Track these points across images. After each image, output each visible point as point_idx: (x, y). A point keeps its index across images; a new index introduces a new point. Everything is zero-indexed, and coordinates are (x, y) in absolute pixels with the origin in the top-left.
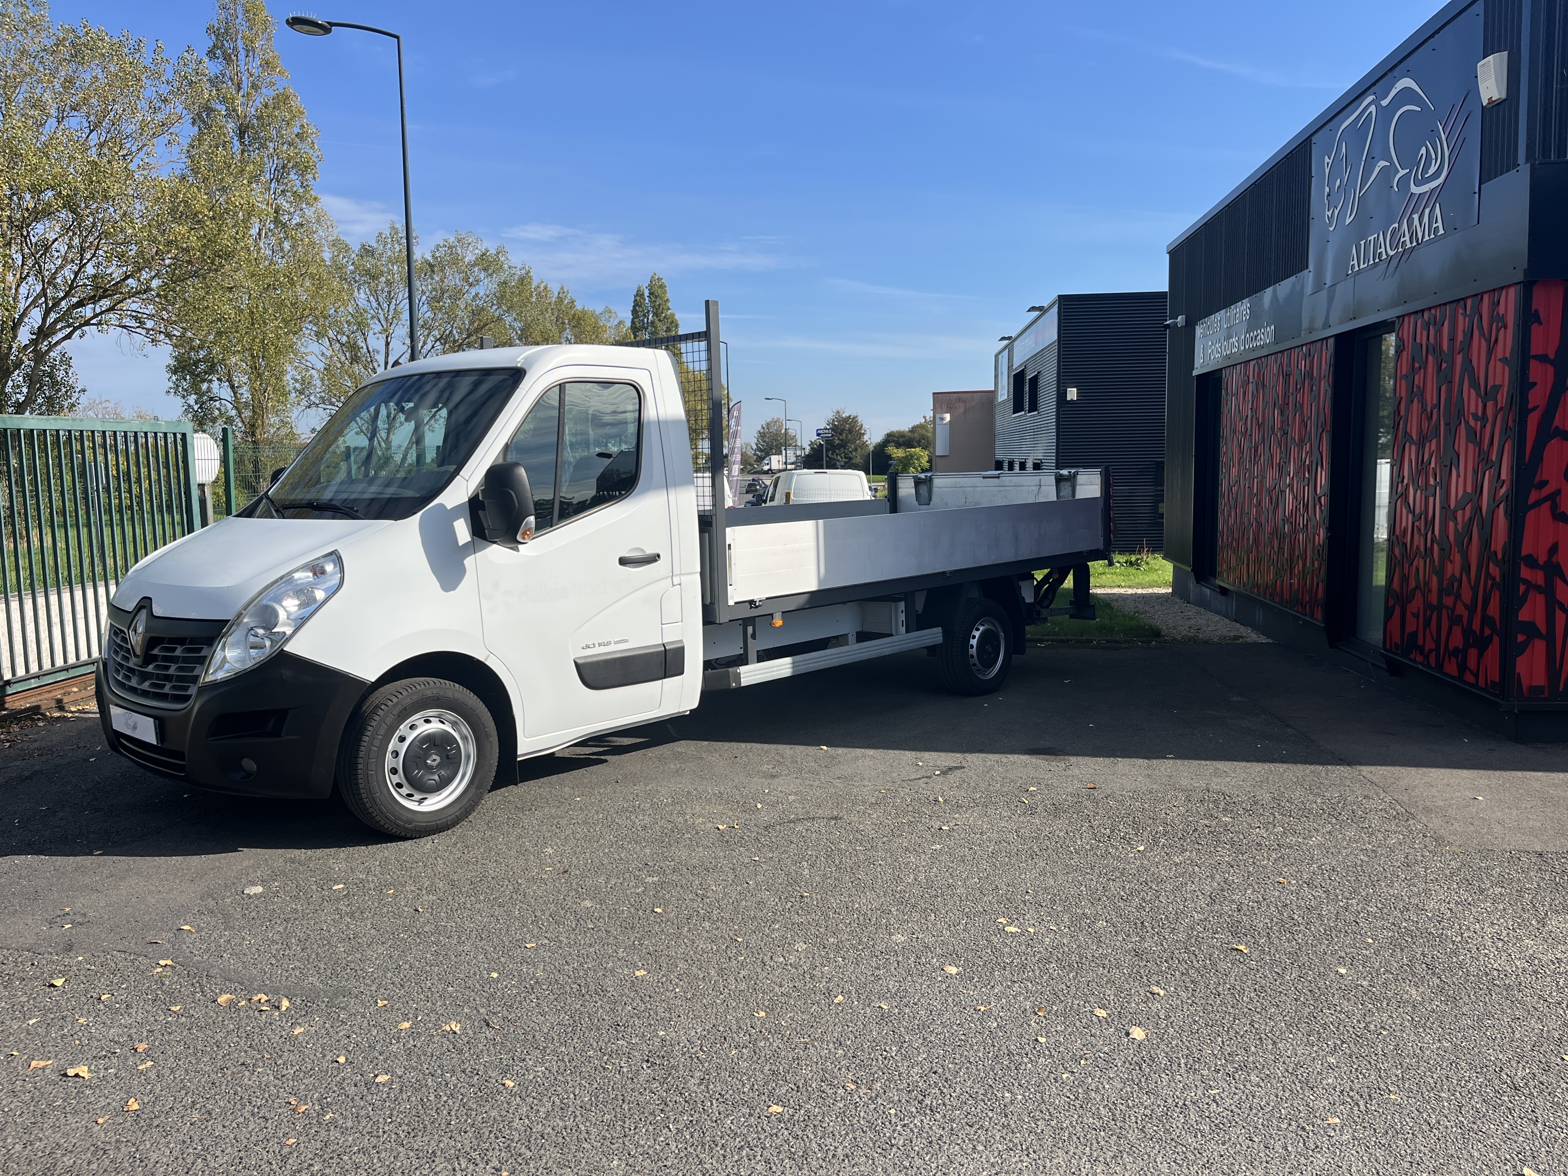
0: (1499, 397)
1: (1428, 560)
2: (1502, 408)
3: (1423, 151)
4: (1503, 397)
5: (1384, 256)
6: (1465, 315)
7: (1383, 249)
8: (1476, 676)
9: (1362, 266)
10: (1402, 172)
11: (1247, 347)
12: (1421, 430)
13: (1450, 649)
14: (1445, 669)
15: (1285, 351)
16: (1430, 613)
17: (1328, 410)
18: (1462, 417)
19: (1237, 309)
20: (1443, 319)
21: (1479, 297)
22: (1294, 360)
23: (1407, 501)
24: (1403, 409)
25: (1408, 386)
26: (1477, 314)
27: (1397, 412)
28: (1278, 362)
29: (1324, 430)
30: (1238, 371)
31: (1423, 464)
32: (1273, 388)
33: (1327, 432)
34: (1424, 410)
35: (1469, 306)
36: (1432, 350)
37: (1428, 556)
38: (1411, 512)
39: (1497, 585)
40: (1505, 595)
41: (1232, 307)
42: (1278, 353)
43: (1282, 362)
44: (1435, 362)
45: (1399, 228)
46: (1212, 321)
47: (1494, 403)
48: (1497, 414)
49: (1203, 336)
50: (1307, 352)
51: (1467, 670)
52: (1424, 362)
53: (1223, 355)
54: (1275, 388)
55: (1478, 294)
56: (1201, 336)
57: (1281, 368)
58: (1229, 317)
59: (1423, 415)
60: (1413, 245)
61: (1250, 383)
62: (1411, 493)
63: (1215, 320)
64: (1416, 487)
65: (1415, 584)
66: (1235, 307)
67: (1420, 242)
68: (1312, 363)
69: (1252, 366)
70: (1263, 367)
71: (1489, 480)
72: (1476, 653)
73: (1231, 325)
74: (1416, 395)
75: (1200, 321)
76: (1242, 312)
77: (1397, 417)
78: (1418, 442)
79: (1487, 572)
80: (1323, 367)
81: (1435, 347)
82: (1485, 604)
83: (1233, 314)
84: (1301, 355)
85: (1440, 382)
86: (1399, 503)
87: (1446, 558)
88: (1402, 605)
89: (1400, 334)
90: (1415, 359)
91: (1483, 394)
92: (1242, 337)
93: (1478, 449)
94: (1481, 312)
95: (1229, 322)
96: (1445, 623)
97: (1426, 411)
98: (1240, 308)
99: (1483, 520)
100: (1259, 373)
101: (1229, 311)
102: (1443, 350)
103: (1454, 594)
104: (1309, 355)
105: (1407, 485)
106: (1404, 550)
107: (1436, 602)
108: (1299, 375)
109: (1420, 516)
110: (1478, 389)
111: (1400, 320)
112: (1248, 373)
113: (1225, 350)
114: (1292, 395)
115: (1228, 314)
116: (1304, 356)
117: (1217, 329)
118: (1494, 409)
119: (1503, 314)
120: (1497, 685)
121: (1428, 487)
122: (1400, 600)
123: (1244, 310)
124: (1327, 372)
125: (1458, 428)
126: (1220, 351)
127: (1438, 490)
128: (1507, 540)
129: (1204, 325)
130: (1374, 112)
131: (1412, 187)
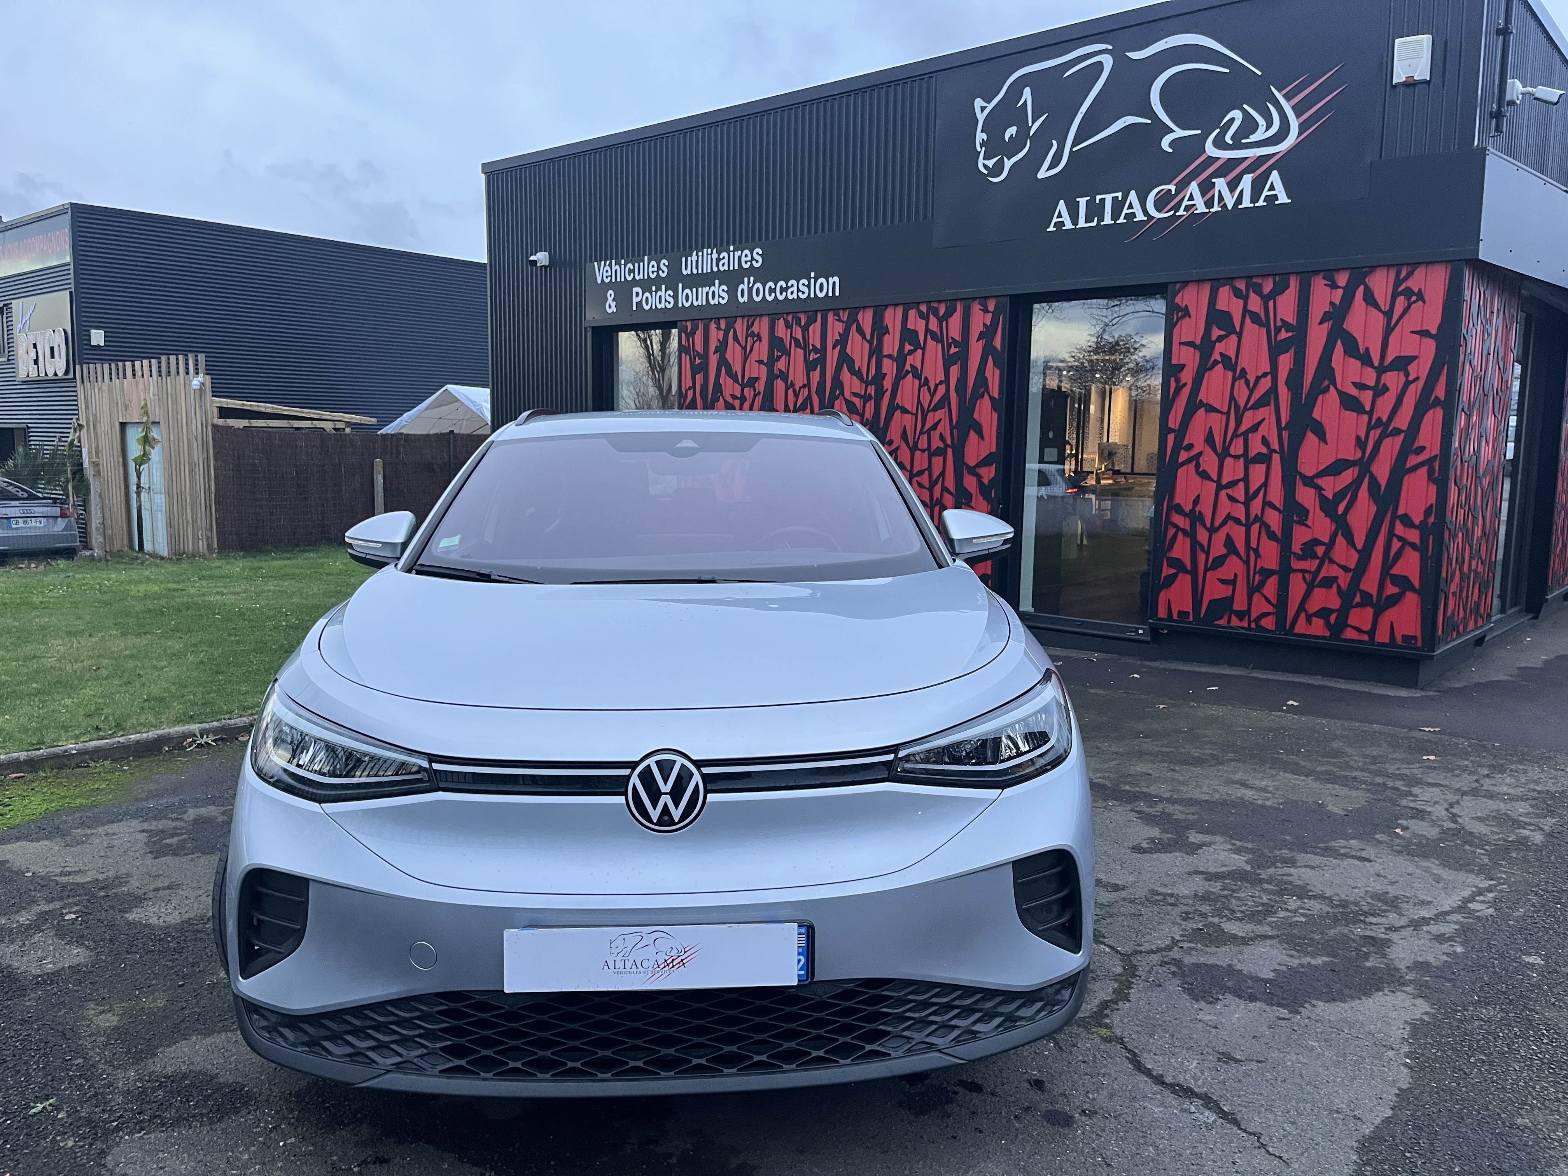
0: (1411, 368)
1: (1255, 528)
2: (1417, 379)
4: (1421, 369)
5: (1140, 217)
6: (1334, 286)
7: (1137, 209)
8: (1372, 633)
9: (1082, 223)
10: (1179, 133)
11: (758, 299)
12: (1232, 398)
13: (1311, 611)
14: (1297, 630)
15: (865, 308)
16: (1261, 578)
17: (993, 375)
18: (1328, 386)
19: (724, 254)
20: (1280, 289)
21: (1365, 270)
22: (893, 318)
23: (1201, 469)
24: (1187, 377)
25: (1198, 354)
26: (1362, 287)
27: (1173, 380)
28: (845, 319)
29: (983, 396)
30: (723, 326)
31: (1240, 432)
32: (834, 348)
33: (992, 398)
34: (1240, 378)
35: (1342, 279)
36: (1255, 318)
37: (1254, 523)
38: (1212, 480)
39: (1413, 546)
40: (1430, 553)
41: (705, 250)
42: (844, 309)
43: (856, 320)
44: (1264, 330)
45: (1178, 192)
46: (642, 264)
47: (1402, 374)
48: (1408, 384)
49: (613, 280)
50: (928, 310)
51: (1349, 628)
52: (1238, 330)
53: (680, 305)
54: (838, 348)
55: (1363, 268)
56: (607, 281)
57: (854, 326)
58: (697, 261)
59: (1237, 383)
60: (1213, 210)
61: (760, 341)
62: (1210, 462)
63: (653, 263)
64: (1223, 455)
65: (1224, 551)
66: (715, 251)
67: (1230, 208)
68: (944, 323)
69: (765, 321)
70: (798, 323)
71: (1391, 447)
72: (1369, 611)
73: (705, 271)
74: (1219, 362)
75: (603, 263)
76: (740, 258)
77: (1173, 385)
78: (1225, 410)
79: (1391, 534)
80: (976, 328)
81: (1262, 315)
82: (1387, 565)
83: (712, 259)
84: (912, 313)
85: (1275, 350)
86: (1181, 472)
87: (1297, 522)
88: (1194, 573)
89: (1178, 300)
90: (1214, 326)
91: (1376, 364)
92: (741, 286)
93: (1365, 417)
94: (1370, 285)
95: (697, 268)
96: (1297, 587)
97: (1243, 381)
98: (732, 254)
99: (1379, 485)
100: (789, 330)
101: (697, 255)
102: (1281, 319)
103: (1317, 557)
104: (936, 315)
105: (1200, 453)
106: (1195, 517)
107: (1274, 566)
108: (908, 335)
109: (1232, 484)
110: (1366, 359)
111: (1178, 286)
112: (755, 329)
113: (687, 300)
114: (890, 356)
115: (694, 258)
116: (921, 315)
117: (658, 274)
118: (1403, 379)
119: (1420, 290)
120: (1415, 638)
121: (1252, 454)
122: (1189, 568)
123: (746, 256)
124: (987, 334)
125: (1320, 397)
126: (671, 300)
127: (1276, 457)
128: (1434, 502)
129: (617, 267)
130: (1108, 61)
131: (1210, 149)
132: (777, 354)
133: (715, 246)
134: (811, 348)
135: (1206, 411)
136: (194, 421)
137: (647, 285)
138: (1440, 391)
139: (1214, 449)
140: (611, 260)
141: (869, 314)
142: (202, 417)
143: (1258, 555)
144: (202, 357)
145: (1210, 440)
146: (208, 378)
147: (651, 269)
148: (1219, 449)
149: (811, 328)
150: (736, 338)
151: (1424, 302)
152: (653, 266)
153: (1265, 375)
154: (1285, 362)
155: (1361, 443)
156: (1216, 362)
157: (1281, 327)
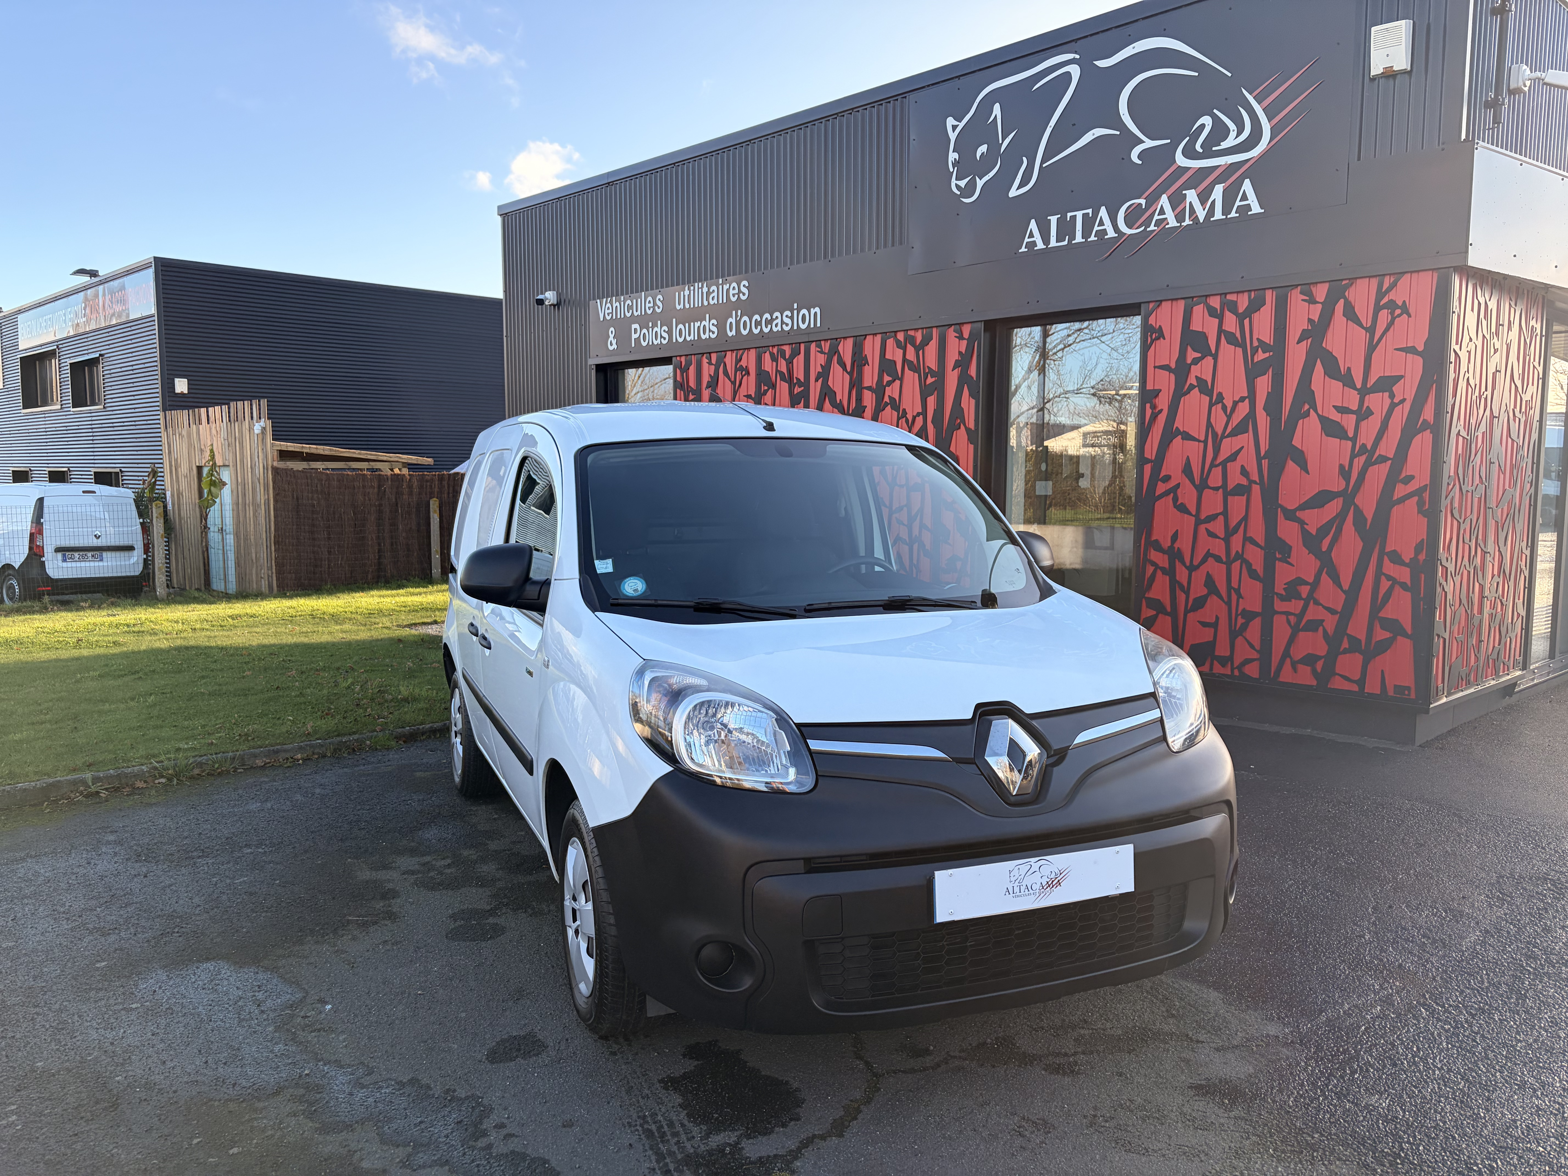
0: (1397, 389)
1: (1236, 566)
2: (1404, 400)
3: (1207, 120)
4: (1407, 390)
5: (1111, 233)
6: (1312, 301)
7: (1108, 226)
8: (1361, 682)
9: (1053, 243)
10: (1149, 143)
11: (745, 333)
12: (1209, 425)
13: (1298, 657)
14: (1281, 679)
15: (845, 338)
16: (1243, 621)
17: (969, 405)
18: (1309, 410)
19: (714, 288)
20: (1256, 306)
21: (1344, 282)
22: (872, 347)
23: (1179, 502)
24: (1163, 402)
25: (1173, 376)
26: (1342, 301)
27: (1148, 405)
28: (827, 351)
29: (960, 428)
30: (714, 361)
31: (1218, 462)
32: (817, 380)
33: (968, 430)
34: (1217, 403)
35: (1321, 292)
36: (1231, 339)
37: (1235, 560)
38: (1190, 513)
39: (1403, 586)
40: (1422, 595)
41: (696, 284)
42: (826, 340)
43: (837, 352)
44: (1239, 350)
45: (1149, 204)
46: (639, 300)
47: (1387, 394)
48: (1393, 406)
49: (614, 317)
50: (906, 339)
51: (1337, 676)
52: (1213, 352)
53: (674, 341)
54: (820, 380)
55: (1342, 280)
56: (608, 318)
57: (836, 358)
58: (689, 296)
59: (1214, 408)
60: (1184, 224)
61: (748, 373)
62: (1188, 494)
63: (650, 298)
64: (1202, 486)
65: (1205, 591)
66: (705, 285)
67: (1201, 221)
68: (921, 352)
69: (753, 352)
70: (783, 356)
71: (1378, 474)
72: (1359, 658)
73: (696, 306)
74: (1195, 387)
75: (605, 300)
76: (728, 290)
77: (1149, 412)
78: (1202, 438)
79: (1379, 573)
80: (952, 357)
81: (1238, 335)
82: (1377, 606)
83: (702, 293)
84: (890, 342)
85: (1253, 373)
86: (1159, 505)
87: (1280, 560)
88: (1174, 614)
89: (1152, 321)
90: (1189, 348)
91: (1359, 386)
92: (730, 320)
93: (1350, 443)
94: (1351, 299)
95: (689, 302)
96: (1281, 630)
97: (1220, 405)
98: (721, 287)
99: (1366, 520)
100: (775, 363)
101: (689, 289)
102: (1258, 339)
103: (1300, 598)
104: (914, 345)
105: (1178, 485)
106: (1175, 555)
107: (1258, 609)
108: (887, 366)
109: (1212, 518)
110: (1347, 380)
111: (1151, 305)
112: (743, 363)
113: (680, 336)
114: (869, 388)
115: (687, 292)
116: (899, 344)
117: (654, 309)
118: (1387, 402)
119: (1404, 301)
120: (1409, 688)
121: (1231, 486)
122: (1169, 609)
123: (734, 288)
124: (962, 363)
125: (1301, 422)
126: (665, 335)
127: (1256, 489)
128: (1425, 538)
129: (618, 304)
130: (1075, 71)
131: (1181, 160)
132: (764, 388)
133: (706, 279)
134: (795, 381)
135: (1182, 439)
136: (257, 464)
137: (645, 321)
138: (1428, 413)
139: (1192, 481)
140: (612, 297)
141: (850, 342)
142: (263, 460)
143: (1240, 596)
144: (264, 402)
145: (1187, 469)
146: (268, 422)
147: (648, 305)
148: (1197, 482)
149: (795, 361)
150: (726, 373)
151: (1409, 316)
152: (649, 302)
153: (1242, 399)
154: (1263, 384)
155: (1345, 473)
156: (1192, 387)
157: (1257, 347)
